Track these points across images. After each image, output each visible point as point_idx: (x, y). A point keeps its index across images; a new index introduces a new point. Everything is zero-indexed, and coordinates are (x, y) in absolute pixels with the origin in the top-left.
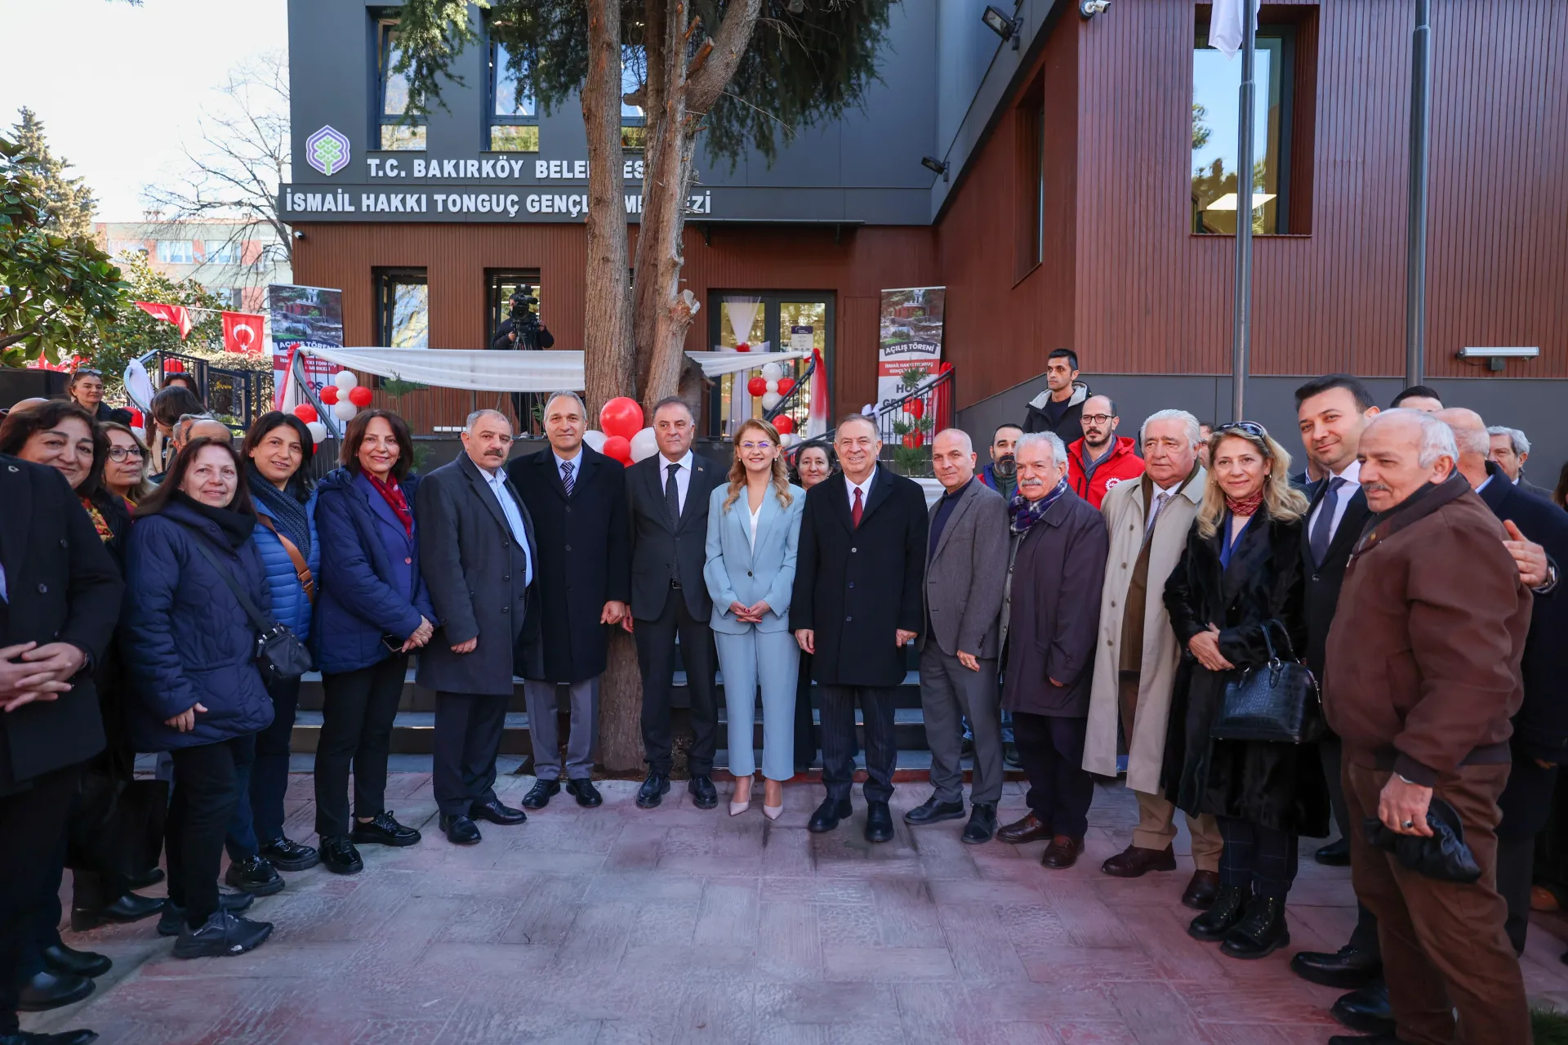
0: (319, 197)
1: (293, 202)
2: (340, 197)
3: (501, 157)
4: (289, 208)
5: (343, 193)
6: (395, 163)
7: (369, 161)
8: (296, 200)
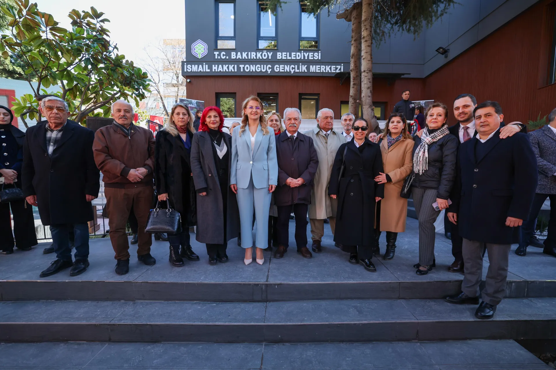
0: (196, 66)
1: (187, 68)
2: (204, 66)
3: (264, 51)
4: (185, 71)
5: (205, 65)
6: (224, 53)
7: (215, 53)
8: (188, 67)
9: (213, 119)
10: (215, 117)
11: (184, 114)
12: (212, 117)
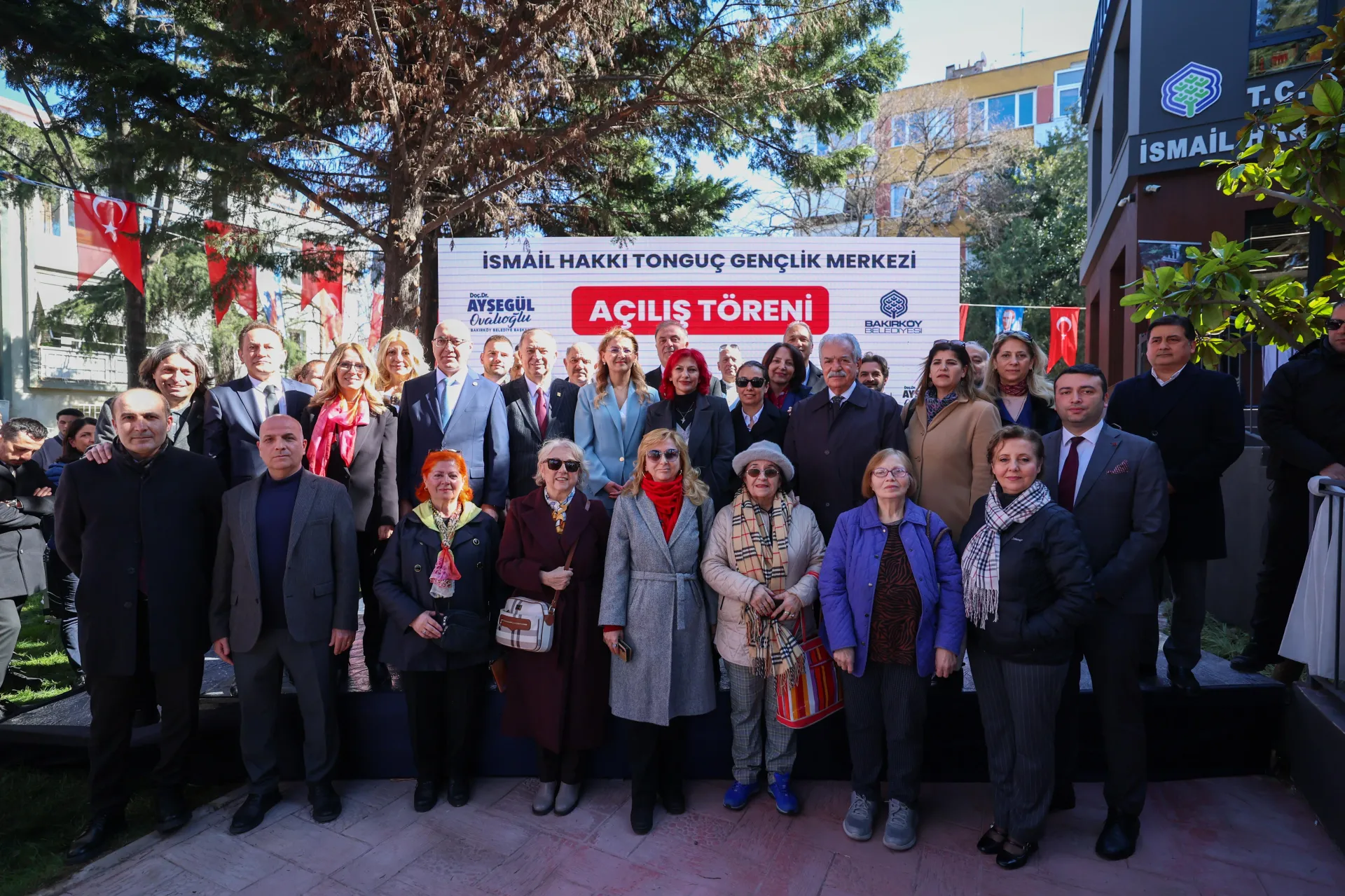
0: (1183, 142)
1: (1149, 153)
2: (1213, 138)
4: (1143, 160)
5: (1218, 133)
6: (1289, 84)
7: (1250, 91)
8: (1153, 149)
9: (685, 373)
10: (690, 370)
11: (1020, 355)
12: (685, 369)
